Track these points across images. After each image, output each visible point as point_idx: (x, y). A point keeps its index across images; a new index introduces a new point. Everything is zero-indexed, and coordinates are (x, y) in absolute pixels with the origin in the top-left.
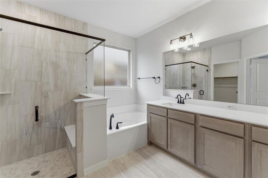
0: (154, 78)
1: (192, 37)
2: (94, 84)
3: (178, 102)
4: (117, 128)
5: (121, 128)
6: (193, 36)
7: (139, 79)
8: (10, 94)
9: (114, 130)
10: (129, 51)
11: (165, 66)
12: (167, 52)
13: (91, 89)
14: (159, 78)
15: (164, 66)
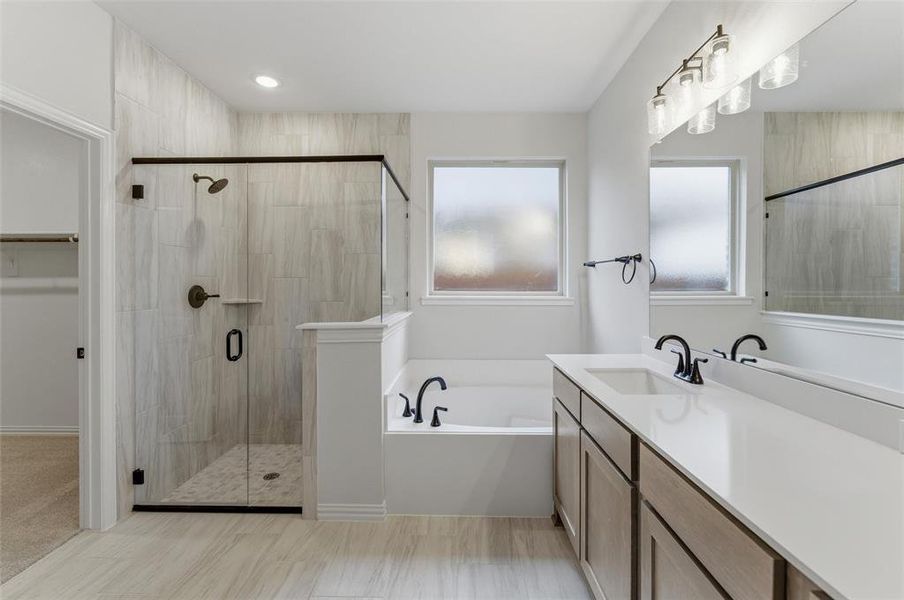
0: (626, 260)
1: (725, 45)
2: (435, 283)
4: (436, 422)
5: (445, 428)
6: (733, 40)
7: (593, 266)
8: (260, 304)
9: (425, 426)
10: (562, 165)
11: (767, 199)
13: (421, 299)
14: (638, 258)
15: (763, 198)
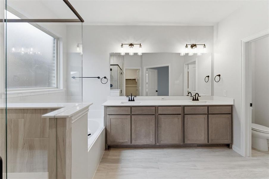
0: (99, 78)
1: (141, 47)
3: (129, 100)
10: (58, 39)
12: (115, 53)
14: (105, 78)
